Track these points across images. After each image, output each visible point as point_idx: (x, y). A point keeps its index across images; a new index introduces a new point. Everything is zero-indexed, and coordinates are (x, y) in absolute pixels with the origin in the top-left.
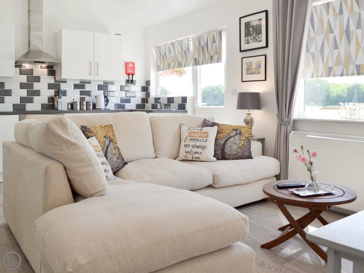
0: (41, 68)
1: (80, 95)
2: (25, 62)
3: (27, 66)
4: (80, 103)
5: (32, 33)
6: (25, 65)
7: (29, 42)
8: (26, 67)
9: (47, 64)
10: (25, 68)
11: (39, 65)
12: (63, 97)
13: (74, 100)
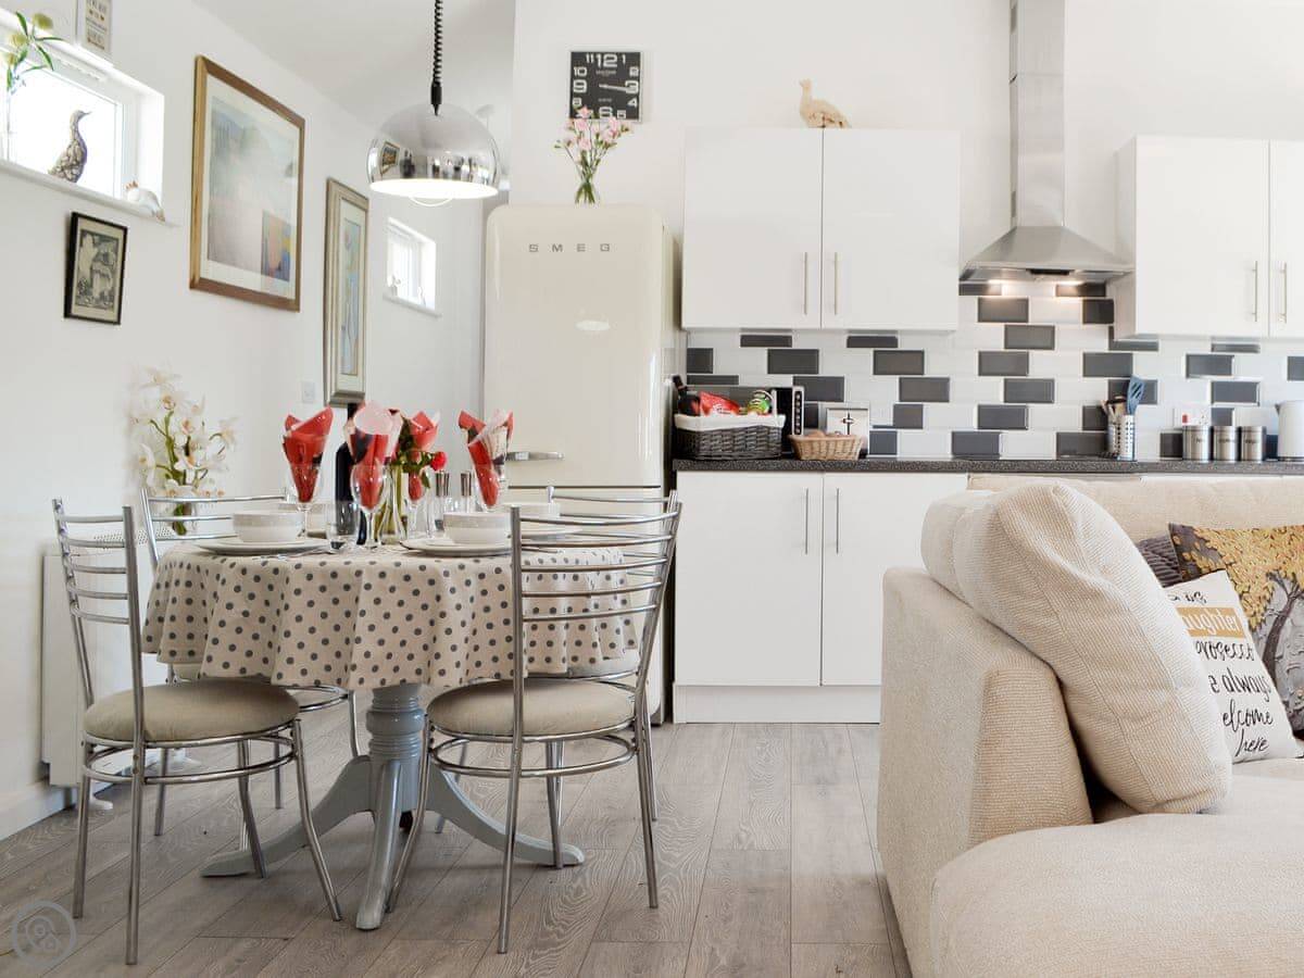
0: (1058, 294)
1: (1212, 402)
2: (997, 273)
3: (1005, 289)
4: (1212, 431)
5: (1022, 160)
6: (1000, 285)
7: (1014, 196)
8: (1003, 293)
9: (1078, 277)
10: (1000, 294)
11: (1052, 283)
12: (1141, 409)
13: (1185, 419)
